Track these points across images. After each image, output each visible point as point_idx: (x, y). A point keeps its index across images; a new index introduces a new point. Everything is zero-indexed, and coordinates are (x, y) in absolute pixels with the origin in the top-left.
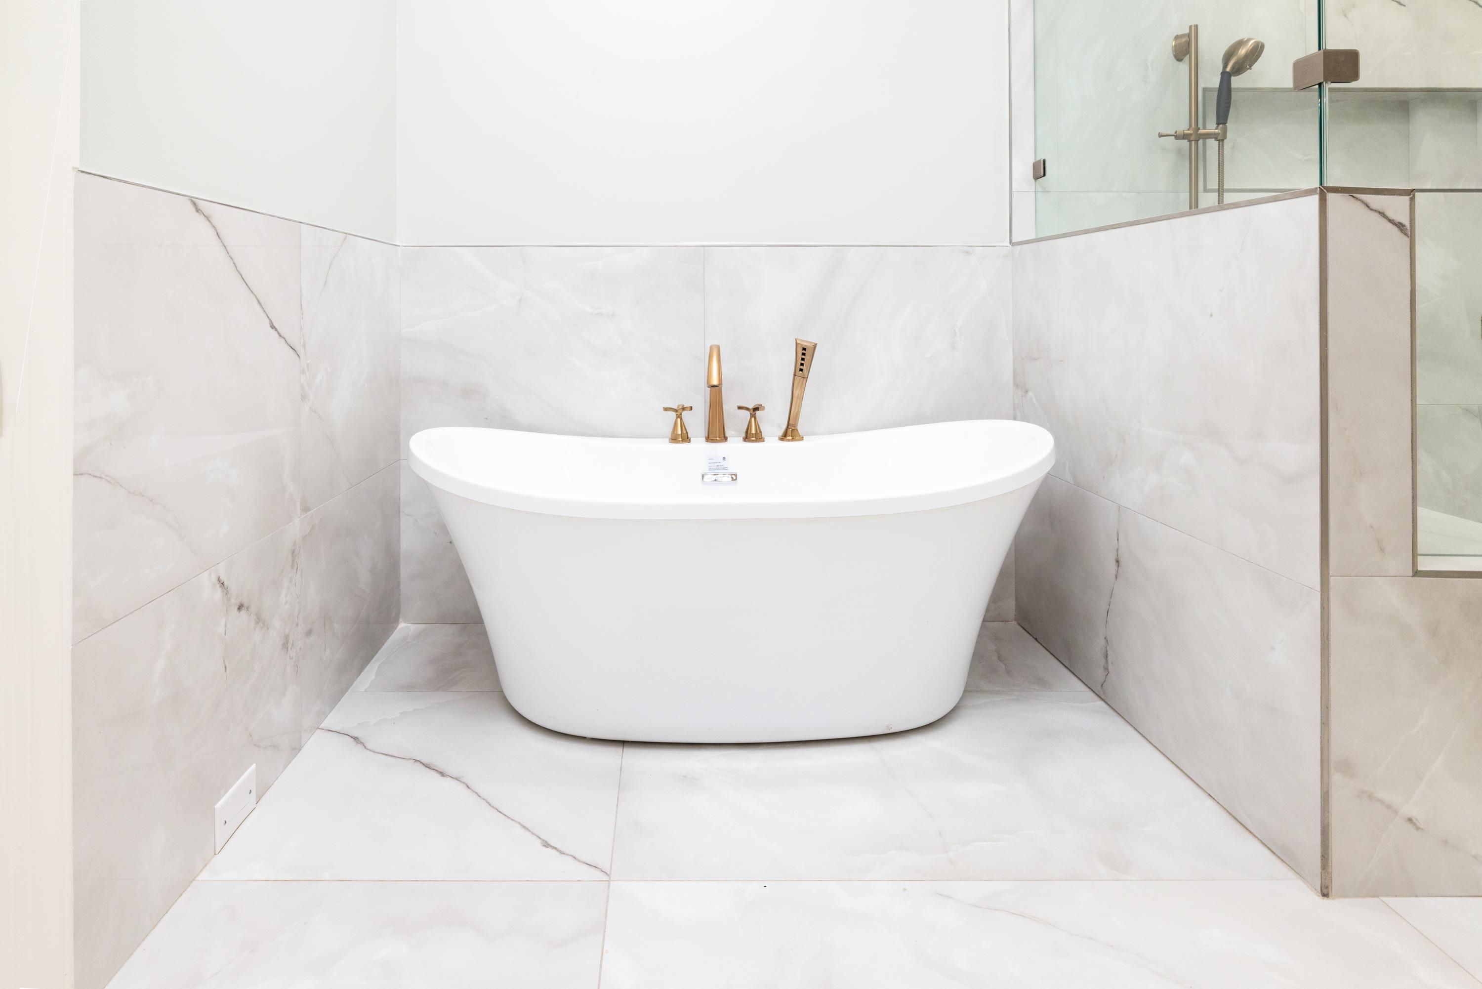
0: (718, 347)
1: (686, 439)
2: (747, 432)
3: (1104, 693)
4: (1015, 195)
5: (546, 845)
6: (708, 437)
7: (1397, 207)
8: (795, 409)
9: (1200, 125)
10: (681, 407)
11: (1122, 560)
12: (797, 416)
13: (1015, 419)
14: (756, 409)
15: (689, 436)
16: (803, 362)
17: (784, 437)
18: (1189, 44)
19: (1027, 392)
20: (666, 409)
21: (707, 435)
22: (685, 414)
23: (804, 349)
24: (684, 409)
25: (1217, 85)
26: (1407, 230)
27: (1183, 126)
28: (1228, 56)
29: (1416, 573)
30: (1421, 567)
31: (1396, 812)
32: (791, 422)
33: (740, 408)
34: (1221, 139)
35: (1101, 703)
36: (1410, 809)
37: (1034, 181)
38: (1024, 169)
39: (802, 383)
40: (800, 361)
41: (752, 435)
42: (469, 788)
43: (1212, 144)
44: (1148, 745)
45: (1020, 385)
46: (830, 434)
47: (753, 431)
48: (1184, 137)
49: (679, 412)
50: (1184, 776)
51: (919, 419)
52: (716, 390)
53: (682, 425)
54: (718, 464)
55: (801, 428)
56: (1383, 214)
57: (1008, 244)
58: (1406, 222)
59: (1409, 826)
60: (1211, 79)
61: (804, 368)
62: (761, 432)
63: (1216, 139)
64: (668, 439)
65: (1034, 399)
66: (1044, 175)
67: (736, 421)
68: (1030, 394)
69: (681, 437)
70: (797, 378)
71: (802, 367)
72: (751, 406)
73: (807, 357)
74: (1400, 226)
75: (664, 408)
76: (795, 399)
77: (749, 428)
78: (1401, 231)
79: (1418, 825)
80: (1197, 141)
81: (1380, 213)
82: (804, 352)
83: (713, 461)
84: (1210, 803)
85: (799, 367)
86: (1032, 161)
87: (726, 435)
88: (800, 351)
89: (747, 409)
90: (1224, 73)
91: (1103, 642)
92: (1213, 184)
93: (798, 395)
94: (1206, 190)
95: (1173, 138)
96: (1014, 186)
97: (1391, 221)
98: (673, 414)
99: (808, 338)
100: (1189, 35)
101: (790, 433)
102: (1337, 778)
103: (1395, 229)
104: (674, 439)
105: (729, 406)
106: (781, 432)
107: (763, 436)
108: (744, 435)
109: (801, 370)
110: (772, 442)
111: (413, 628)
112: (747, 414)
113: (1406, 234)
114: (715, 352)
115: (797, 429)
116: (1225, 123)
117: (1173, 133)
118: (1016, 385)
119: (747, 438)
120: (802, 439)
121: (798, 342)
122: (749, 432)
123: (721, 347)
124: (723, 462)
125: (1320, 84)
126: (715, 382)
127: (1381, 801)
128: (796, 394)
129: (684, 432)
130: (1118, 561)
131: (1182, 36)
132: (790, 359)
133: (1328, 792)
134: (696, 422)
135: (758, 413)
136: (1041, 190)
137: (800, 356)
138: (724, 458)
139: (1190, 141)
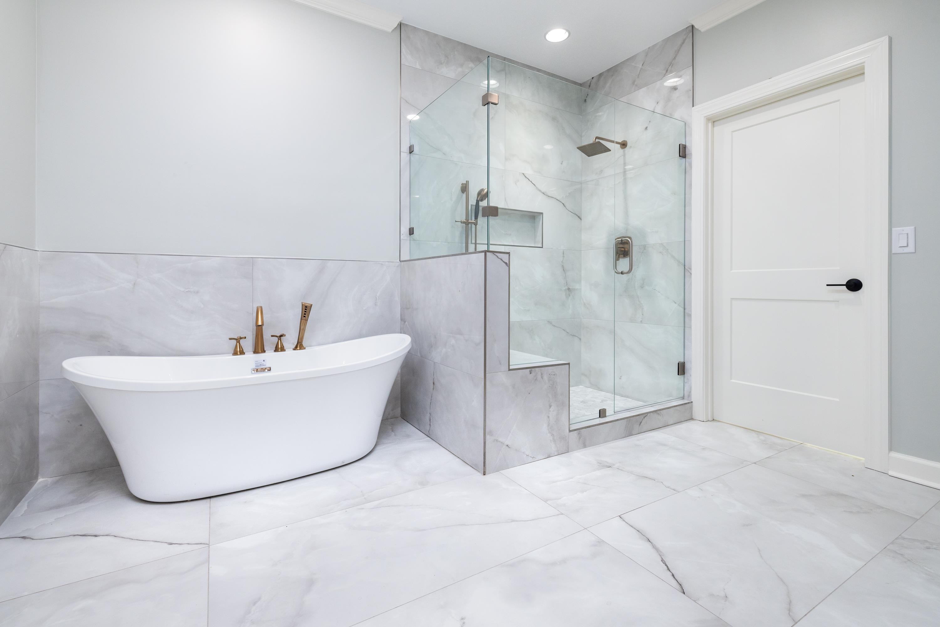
0: (261, 307)
1: (242, 353)
2: (276, 347)
3: (429, 434)
4: (402, 241)
5: (171, 544)
6: (255, 351)
7: (505, 257)
8: (301, 335)
9: (470, 218)
10: (239, 338)
11: (435, 383)
12: (302, 338)
13: (401, 333)
14: (281, 336)
15: (244, 351)
16: (305, 313)
17: (295, 348)
18: (466, 187)
19: (405, 322)
20: (230, 339)
21: (254, 350)
22: (241, 341)
23: (306, 307)
24: (241, 338)
25: (475, 204)
26: (508, 265)
27: (464, 219)
28: (479, 194)
29: (510, 370)
30: (510, 368)
31: (503, 444)
32: (299, 341)
33: (272, 336)
34: (476, 224)
35: (429, 438)
36: (507, 442)
37: (409, 236)
38: (405, 230)
39: (305, 322)
40: (304, 313)
41: (279, 348)
42: (116, 537)
43: (473, 226)
44: (442, 447)
45: (403, 320)
46: (319, 345)
47: (280, 347)
48: (464, 222)
49: (238, 340)
50: (451, 454)
51: (360, 336)
52: (259, 329)
53: (240, 346)
54: (260, 364)
55: (304, 344)
56: (501, 260)
57: (399, 261)
58: (508, 263)
59: (507, 447)
60: (473, 202)
61: (306, 316)
62: (283, 347)
63: (474, 225)
64: (232, 354)
65: (408, 325)
66: (413, 234)
67: (269, 342)
68: (406, 323)
69: (239, 351)
70: (303, 321)
71: (305, 315)
72: (278, 335)
73: (307, 311)
74: (506, 263)
75: (229, 338)
76: (301, 331)
77: (277, 346)
78: (506, 265)
79: (509, 447)
80: (468, 224)
81: (501, 259)
82: (306, 308)
83: (257, 362)
84: (458, 459)
85: (303, 315)
86: (408, 227)
87: (265, 350)
88: (304, 308)
89: (276, 336)
90: (477, 200)
91: (429, 415)
92: (474, 242)
93: (303, 328)
94: (471, 243)
95: (460, 222)
96: (401, 237)
97: (504, 262)
98: (235, 341)
99: (308, 302)
100: (466, 184)
101: (299, 346)
102: (488, 437)
103: (505, 264)
104: (235, 353)
105: (267, 334)
106: (294, 347)
107: (285, 349)
108: (275, 349)
109: (304, 317)
110: (289, 352)
111: (50, 480)
112: (277, 338)
113: (507, 266)
114: (260, 310)
115: (302, 344)
116: (477, 219)
117: (460, 221)
118: (401, 320)
119: (276, 350)
120: (305, 348)
121: (303, 304)
122: (277, 347)
123: (263, 307)
124: (263, 363)
125: (488, 216)
126: (260, 323)
127: (500, 441)
128: (302, 328)
129: (241, 350)
130: (434, 383)
131: (464, 184)
132: (299, 311)
133: (485, 442)
134: (248, 344)
135: (282, 338)
136: (412, 240)
137: (304, 310)
138: (264, 361)
139: (466, 224)
